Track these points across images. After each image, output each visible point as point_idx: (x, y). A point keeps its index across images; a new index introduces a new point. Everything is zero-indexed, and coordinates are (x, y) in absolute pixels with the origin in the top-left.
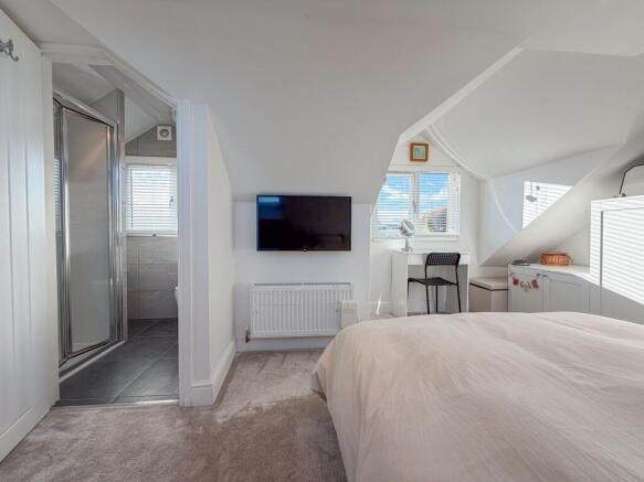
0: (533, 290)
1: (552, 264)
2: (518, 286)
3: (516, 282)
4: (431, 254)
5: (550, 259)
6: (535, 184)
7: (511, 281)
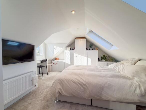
0: (56, 65)
1: (57, 60)
2: (54, 64)
3: (53, 64)
4: (42, 60)
5: (57, 59)
6: (56, 47)
7: (52, 64)
